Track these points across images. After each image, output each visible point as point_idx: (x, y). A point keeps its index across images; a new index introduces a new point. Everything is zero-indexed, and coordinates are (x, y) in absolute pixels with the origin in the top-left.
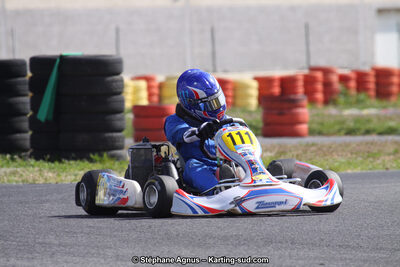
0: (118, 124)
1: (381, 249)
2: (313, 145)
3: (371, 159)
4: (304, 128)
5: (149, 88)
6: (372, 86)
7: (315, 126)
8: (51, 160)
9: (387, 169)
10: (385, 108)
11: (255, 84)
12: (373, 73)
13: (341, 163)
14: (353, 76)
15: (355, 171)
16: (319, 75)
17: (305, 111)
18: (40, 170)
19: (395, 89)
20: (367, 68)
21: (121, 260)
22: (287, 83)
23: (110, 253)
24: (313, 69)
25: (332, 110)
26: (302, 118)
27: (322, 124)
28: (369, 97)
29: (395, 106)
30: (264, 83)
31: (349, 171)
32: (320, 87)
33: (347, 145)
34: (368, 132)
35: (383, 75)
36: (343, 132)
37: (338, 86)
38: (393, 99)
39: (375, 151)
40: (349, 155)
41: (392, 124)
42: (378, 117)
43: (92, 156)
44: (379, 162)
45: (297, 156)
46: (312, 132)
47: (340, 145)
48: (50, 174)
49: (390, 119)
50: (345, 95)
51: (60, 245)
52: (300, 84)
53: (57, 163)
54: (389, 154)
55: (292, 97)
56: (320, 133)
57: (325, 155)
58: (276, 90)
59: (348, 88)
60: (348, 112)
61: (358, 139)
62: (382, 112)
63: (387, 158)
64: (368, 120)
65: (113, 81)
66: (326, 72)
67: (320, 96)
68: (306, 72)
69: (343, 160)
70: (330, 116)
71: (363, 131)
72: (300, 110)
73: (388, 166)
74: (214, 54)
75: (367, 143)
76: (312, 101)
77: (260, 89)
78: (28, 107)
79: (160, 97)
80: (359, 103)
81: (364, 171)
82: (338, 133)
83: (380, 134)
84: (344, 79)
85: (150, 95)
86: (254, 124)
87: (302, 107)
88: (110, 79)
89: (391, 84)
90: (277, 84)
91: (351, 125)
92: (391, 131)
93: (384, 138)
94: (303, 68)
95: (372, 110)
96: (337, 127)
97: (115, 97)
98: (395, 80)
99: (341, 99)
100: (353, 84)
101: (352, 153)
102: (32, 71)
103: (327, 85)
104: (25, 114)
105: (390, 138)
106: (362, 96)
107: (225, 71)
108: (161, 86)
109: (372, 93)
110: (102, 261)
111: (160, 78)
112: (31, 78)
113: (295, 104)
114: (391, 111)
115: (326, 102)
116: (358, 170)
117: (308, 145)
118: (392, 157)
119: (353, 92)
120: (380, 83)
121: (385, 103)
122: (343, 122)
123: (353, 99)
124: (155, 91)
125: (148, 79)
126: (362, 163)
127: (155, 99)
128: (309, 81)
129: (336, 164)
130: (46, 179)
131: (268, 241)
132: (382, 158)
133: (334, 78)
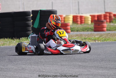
4: (105, 29)
7: (108, 28)
11: (90, 17)
16: (108, 14)
22: (99, 17)
24: (106, 13)
25: (112, 24)
26: (105, 26)
27: (110, 28)
32: (108, 17)
37: (113, 17)
46: (107, 30)
52: (103, 17)
56: (110, 30)
58: (96, 19)
66: (110, 13)
67: (108, 20)
68: (104, 13)
74: (79, 9)
77: (92, 18)
78: (31, 24)
79: (64, 21)
82: (115, 30)
84: (115, 15)
86: (91, 28)
87: (105, 23)
90: (96, 17)
99: (114, 21)
103: (110, 17)
107: (82, 14)
108: (64, 18)
112: (32, 16)
115: (110, 22)
125: (61, 16)
128: (105, 16)
133: (112, 15)
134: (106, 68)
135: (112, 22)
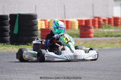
0: (36, 34)
1: (116, 71)
2: (95, 40)
3: (112, 44)
4: (92, 35)
5: (45, 23)
6: (113, 22)
8: (16, 45)
9: (117, 47)
10: (116, 29)
11: (77, 22)
12: (113, 19)
13: (104, 46)
14: (107, 19)
15: (108, 48)
16: (97, 19)
17: (93, 30)
18: (13, 48)
19: (120, 23)
20: (111, 17)
21: (38, 75)
22: (87, 22)
23: (34, 73)
24: (95, 17)
25: (101, 30)
26: (91, 32)
27: (98, 34)
28: (112, 25)
29: (120, 28)
30: (80, 21)
31: (106, 48)
32: (97, 23)
33: (106, 40)
34: (111, 36)
35: (116, 19)
36: (104, 36)
37: (102, 22)
38: (119, 26)
39: (114, 42)
40: (106, 43)
41: (119, 34)
42: (115, 32)
43: (28, 44)
44: (115, 45)
45: (90, 43)
46: (95, 36)
47: (103, 40)
48: (16, 49)
49: (118, 32)
50: (105, 25)
51: (19, 70)
52: (91, 22)
53: (17, 46)
54: (118, 43)
55: (89, 26)
56: (97, 37)
57: (99, 43)
58: (84, 24)
59: (105, 23)
60: (106, 30)
61: (109, 38)
62: (116, 30)
63: (117, 44)
64: (111, 33)
65: (34, 21)
66: (99, 18)
67: (97, 25)
68: (93, 18)
69: (104, 45)
70: (100, 31)
71: (110, 36)
72: (91, 30)
73: (118, 46)
74: (65, 13)
75: (111, 40)
76: (95, 27)
77: (79, 24)
78: (9, 29)
79: (49, 26)
80: (109, 27)
81: (110, 48)
82: (102, 36)
83: (115, 37)
84: (104, 20)
85: (46, 25)
86: (77, 34)
87: (92, 29)
88: (33, 20)
89: (118, 22)
90: (84, 22)
91: (106, 34)
92: (119, 36)
93: (116, 38)
94: (91, 17)
95: (113, 30)
96: (102, 35)
97: (35, 26)
98: (120, 20)
99: (103, 27)
100: (107, 22)
101: (107, 43)
102: (10, 18)
103: (99, 22)
104: (8, 31)
105: (118, 38)
106: (110, 25)
107: (68, 18)
108: (49, 23)
109: (113, 24)
110: (32, 75)
111: (48, 20)
112: (10, 20)
113: (89, 28)
114: (118, 30)
115: (99, 27)
116: (109, 48)
117: (94, 40)
118: (119, 44)
119: (107, 24)
120: (115, 22)
121: (117, 27)
122: (104, 33)
123: (107, 26)
124: (47, 24)
125: (45, 21)
126: (110, 45)
127: (47, 27)
128: (94, 21)
129: (102, 46)
130: (14, 51)
131: (82, 69)
132: (116, 44)
133: (101, 20)
134: (85, 78)
135: (102, 28)
